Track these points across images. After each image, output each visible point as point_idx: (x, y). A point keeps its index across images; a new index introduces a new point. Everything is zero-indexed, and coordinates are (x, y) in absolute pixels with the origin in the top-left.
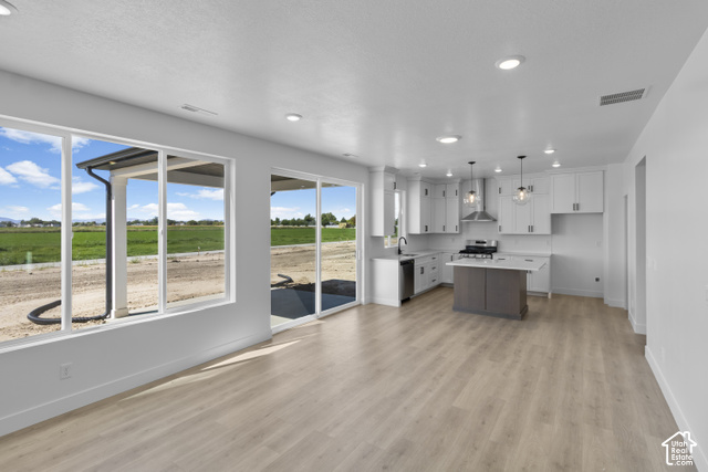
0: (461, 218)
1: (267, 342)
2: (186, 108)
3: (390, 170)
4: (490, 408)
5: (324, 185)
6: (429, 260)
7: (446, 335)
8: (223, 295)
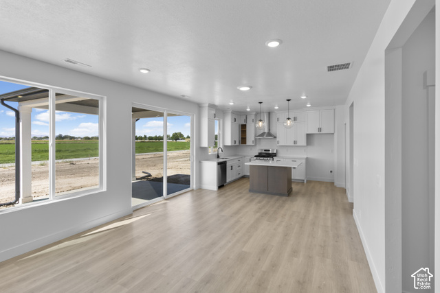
0: (256, 136)
1: (129, 216)
2: (68, 61)
3: (212, 106)
4: (264, 250)
5: (170, 115)
6: (236, 161)
7: (243, 207)
8: (98, 187)
